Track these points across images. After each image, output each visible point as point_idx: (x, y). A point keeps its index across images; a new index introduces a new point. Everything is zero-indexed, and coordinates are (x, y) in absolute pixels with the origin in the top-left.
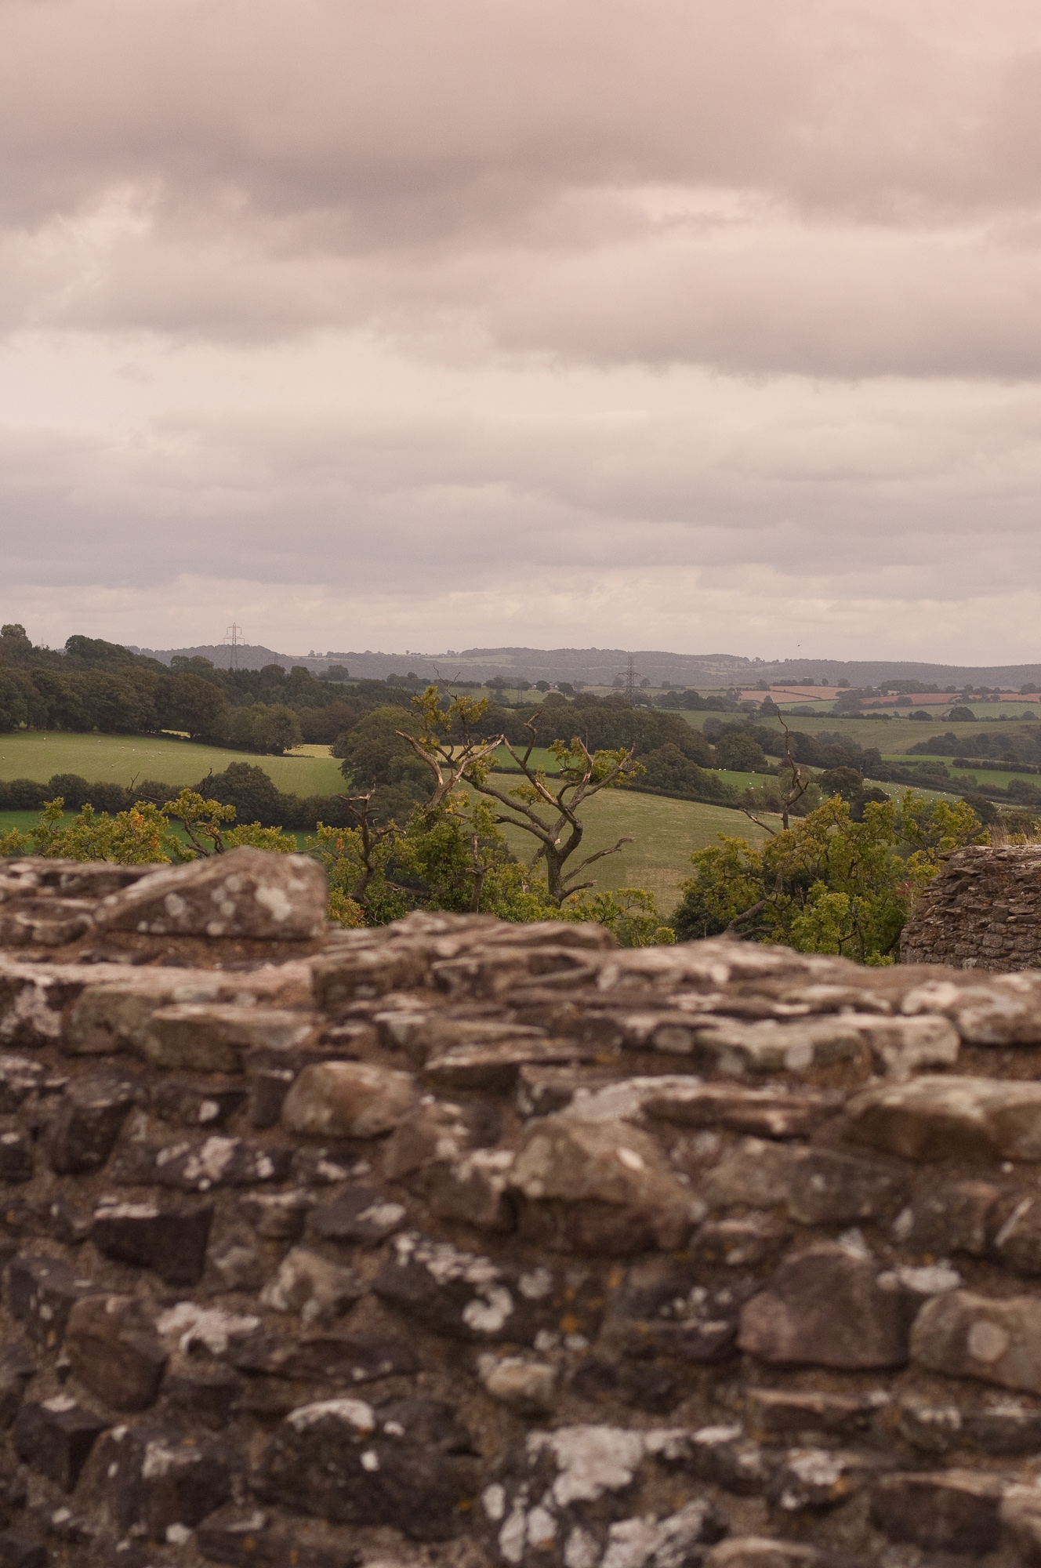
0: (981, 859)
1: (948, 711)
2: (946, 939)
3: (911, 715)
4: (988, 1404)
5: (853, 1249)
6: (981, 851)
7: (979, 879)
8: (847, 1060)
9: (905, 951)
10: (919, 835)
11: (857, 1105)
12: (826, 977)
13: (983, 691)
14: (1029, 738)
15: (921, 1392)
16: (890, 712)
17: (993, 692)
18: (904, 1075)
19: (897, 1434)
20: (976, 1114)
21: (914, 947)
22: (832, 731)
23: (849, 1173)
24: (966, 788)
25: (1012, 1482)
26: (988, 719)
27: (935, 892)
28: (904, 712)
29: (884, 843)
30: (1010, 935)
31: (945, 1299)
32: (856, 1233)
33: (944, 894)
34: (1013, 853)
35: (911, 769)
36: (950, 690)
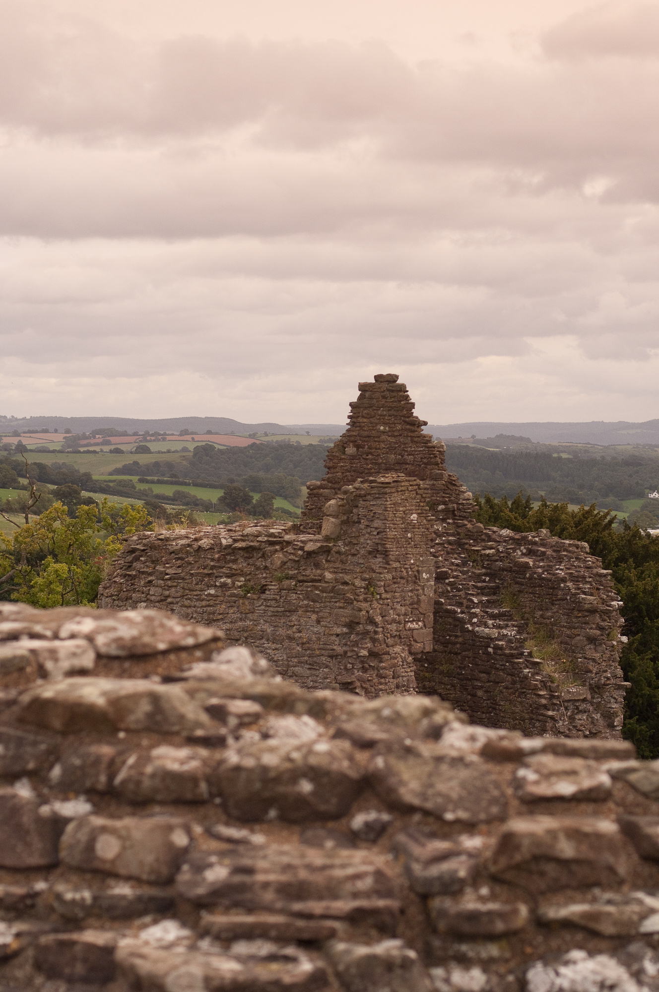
0: (148, 540)
1: (134, 447)
2: (127, 591)
3: (111, 450)
4: (109, 887)
5: (24, 791)
6: (148, 535)
7: (147, 553)
8: (21, 669)
9: (101, 599)
10: (112, 526)
11: (26, 698)
12: (13, 617)
13: (156, 434)
14: (186, 463)
15: (67, 881)
16: (97, 449)
17: (162, 435)
18: (60, 678)
19: (52, 909)
20: (101, 701)
21: (107, 597)
22: (61, 461)
23: (20, 742)
24: (147, 496)
25: (124, 936)
26: (159, 452)
27: (119, 562)
28: (106, 448)
29: (90, 531)
30: (166, 587)
31: (82, 821)
32: (25, 781)
33: (125, 562)
34: (168, 536)
35: (111, 484)
36: (135, 434)
